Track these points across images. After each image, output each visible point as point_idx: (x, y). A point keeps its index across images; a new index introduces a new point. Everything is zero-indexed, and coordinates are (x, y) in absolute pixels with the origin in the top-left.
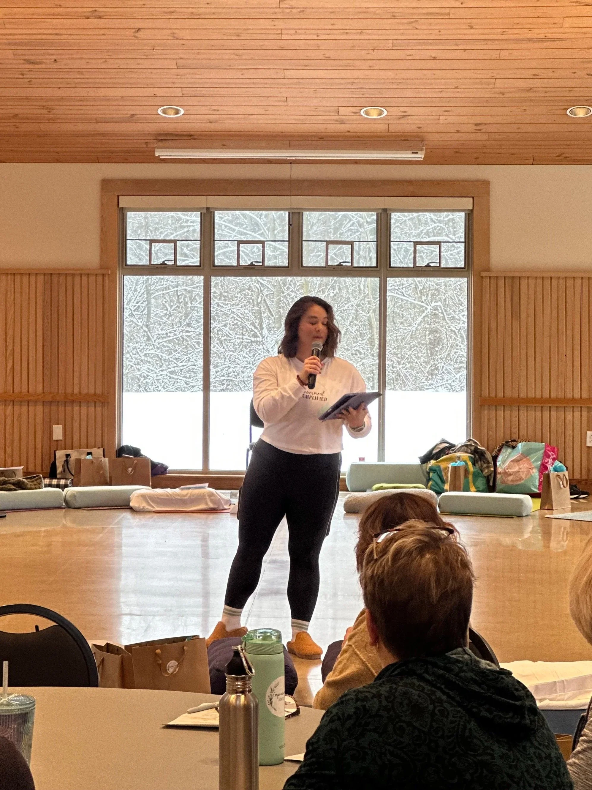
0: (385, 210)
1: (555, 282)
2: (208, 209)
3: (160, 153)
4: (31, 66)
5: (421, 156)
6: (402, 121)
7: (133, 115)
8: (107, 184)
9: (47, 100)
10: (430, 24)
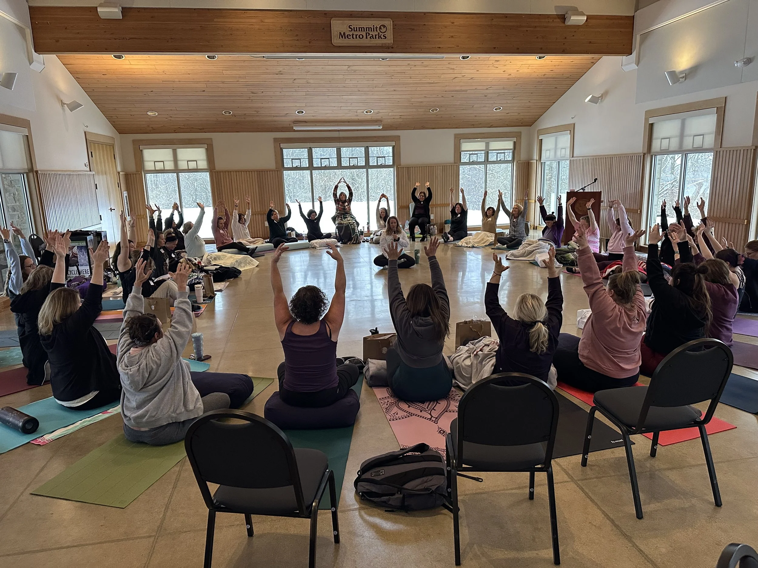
0: (368, 147)
1: (421, 168)
2: (310, 147)
3: (295, 128)
4: (253, 94)
5: (381, 127)
6: (377, 115)
7: (287, 114)
8: (276, 140)
9: (257, 108)
10: (398, 77)
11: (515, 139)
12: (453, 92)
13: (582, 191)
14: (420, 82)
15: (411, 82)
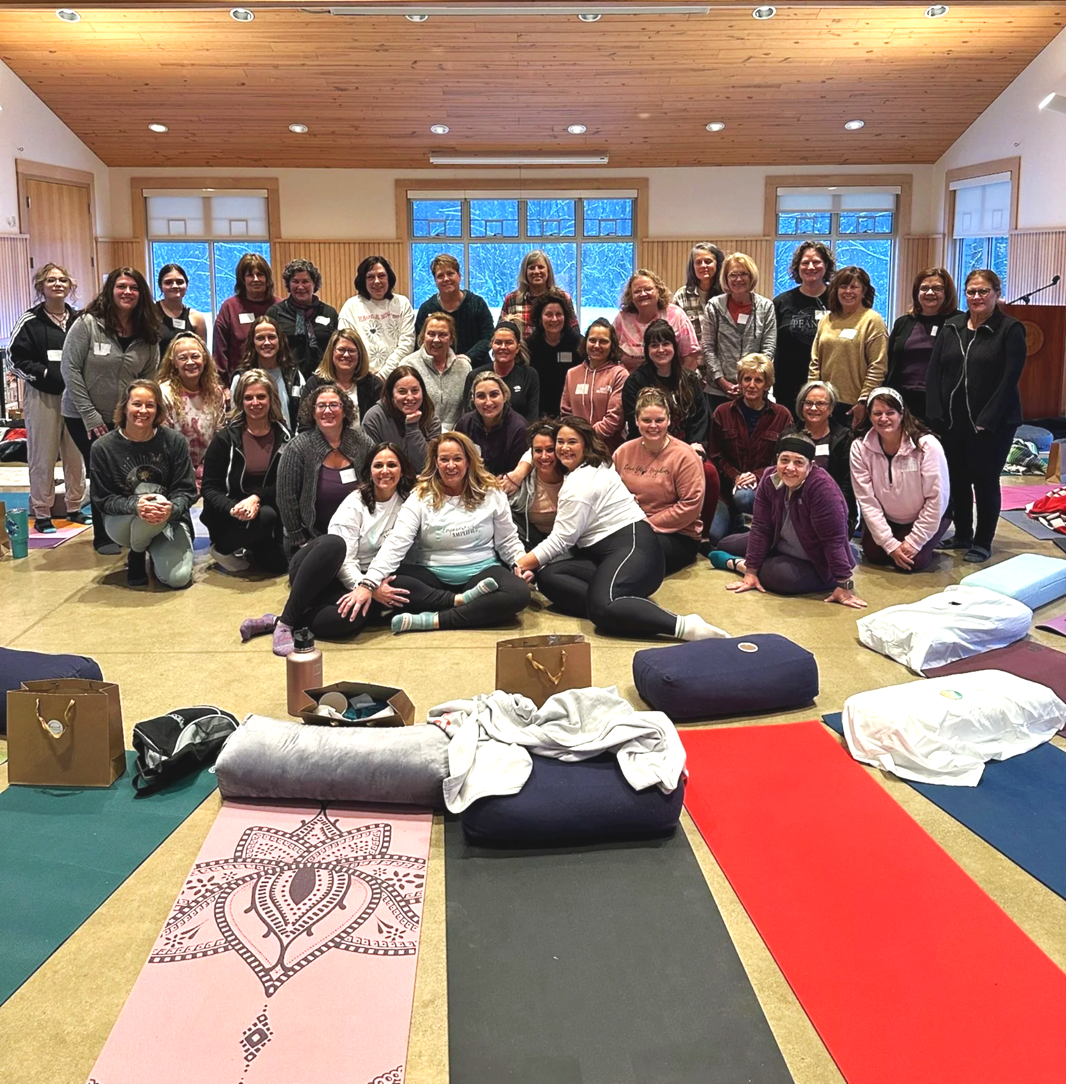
0: (580, 199)
2: (465, 199)
3: (434, 160)
4: (340, 92)
5: (606, 160)
6: (595, 136)
7: (414, 132)
8: (399, 183)
9: (354, 120)
10: (624, 56)
11: (898, 190)
12: (749, 89)
13: (1023, 303)
14: (674, 67)
15: (656, 67)
